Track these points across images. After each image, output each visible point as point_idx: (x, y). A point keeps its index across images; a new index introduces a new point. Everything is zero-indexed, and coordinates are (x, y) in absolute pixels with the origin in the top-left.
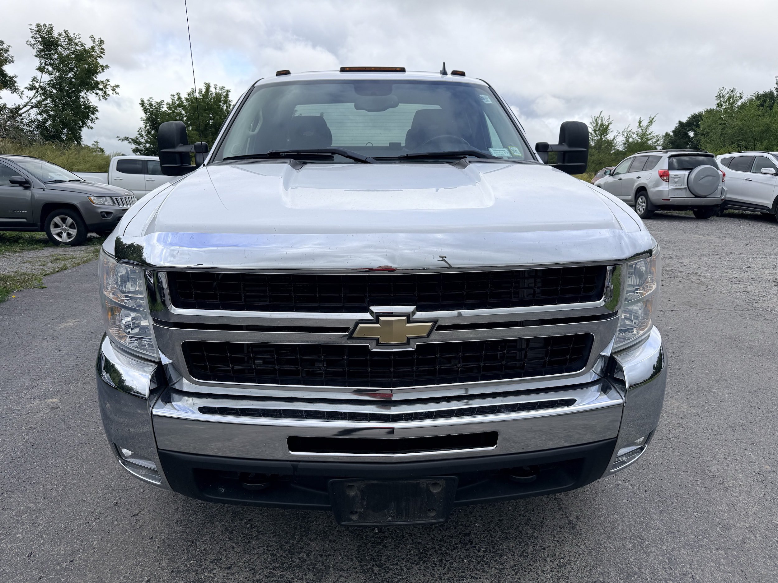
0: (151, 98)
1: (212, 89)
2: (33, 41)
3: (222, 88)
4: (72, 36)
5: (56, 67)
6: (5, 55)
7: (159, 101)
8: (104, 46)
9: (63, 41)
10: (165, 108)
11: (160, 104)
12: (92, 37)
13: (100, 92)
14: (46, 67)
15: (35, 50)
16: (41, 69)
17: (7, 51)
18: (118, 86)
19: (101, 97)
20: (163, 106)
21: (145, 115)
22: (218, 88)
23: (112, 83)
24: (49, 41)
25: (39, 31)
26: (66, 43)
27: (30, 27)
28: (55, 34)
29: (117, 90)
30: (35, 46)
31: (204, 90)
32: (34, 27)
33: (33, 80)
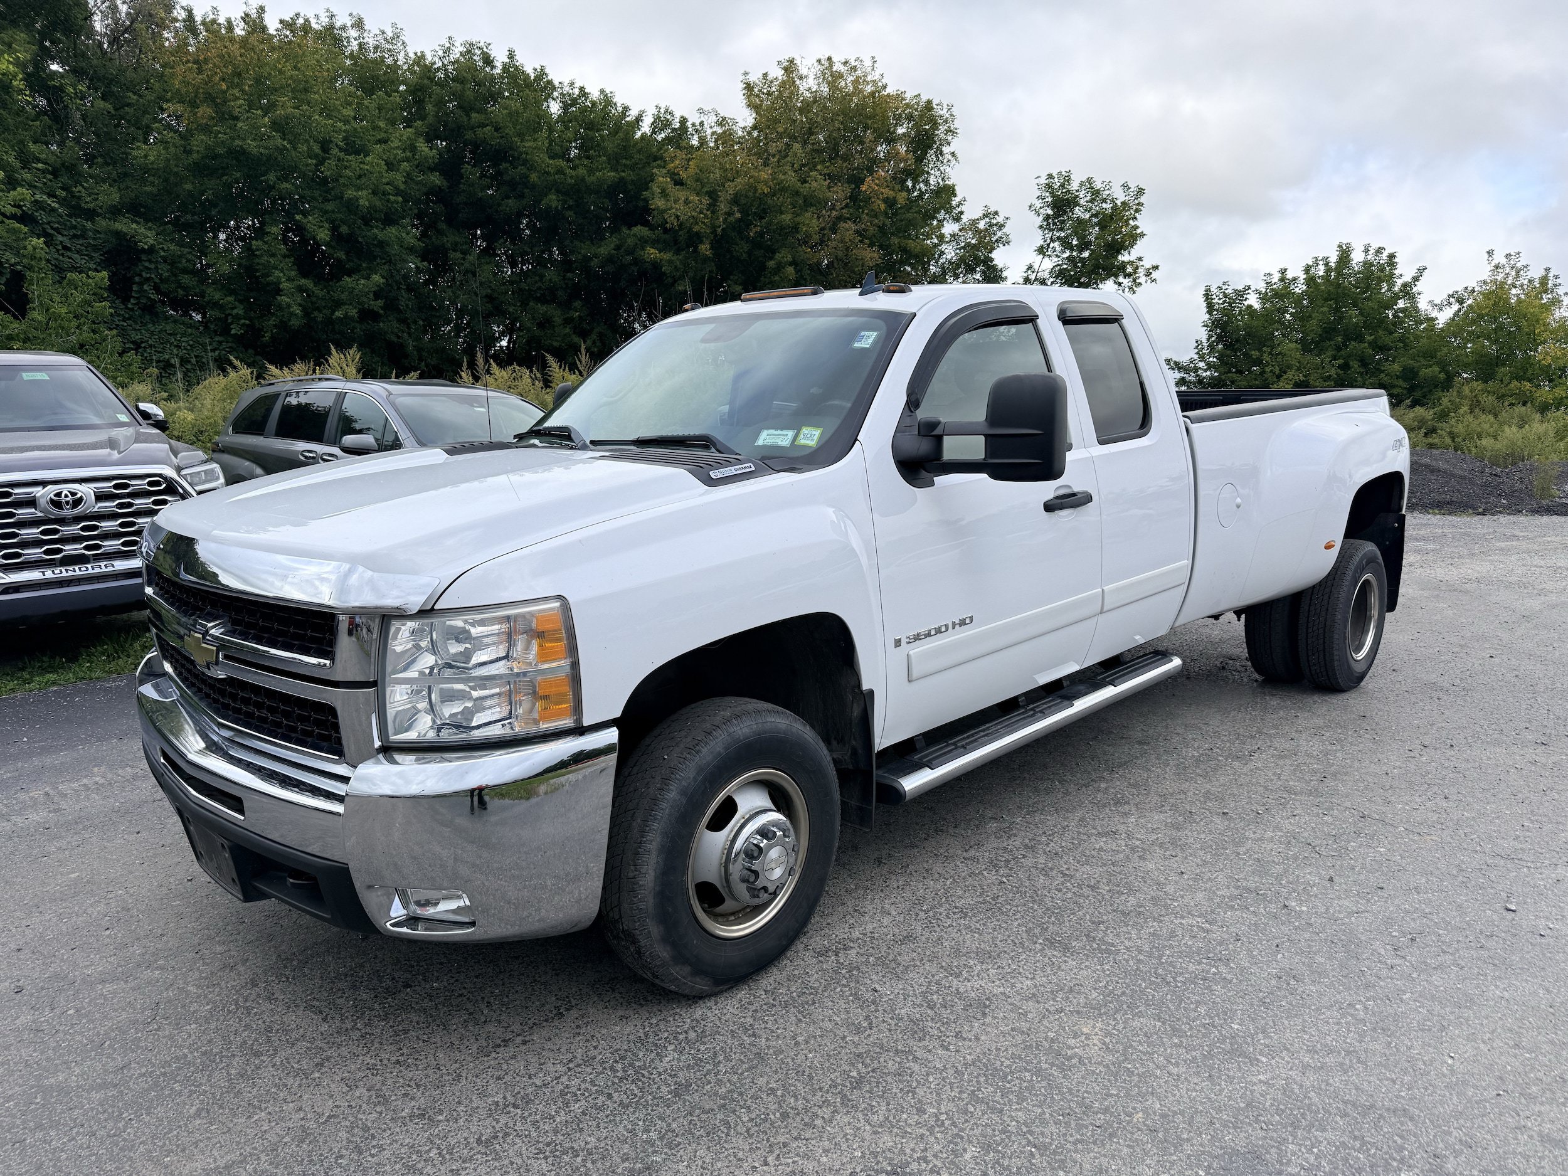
0: (1224, 283)
1: (1357, 257)
2: (1038, 204)
3: (1379, 251)
4: (1098, 185)
5: (1066, 244)
6: (999, 234)
7: (1240, 288)
8: (1142, 199)
9: (1084, 198)
10: (1253, 301)
11: (1241, 294)
12: (1126, 187)
13: (1126, 282)
14: (1052, 245)
15: (1041, 218)
16: (1041, 251)
17: (1001, 226)
18: (1156, 268)
19: (1127, 290)
20: (1248, 296)
21: (1208, 316)
22: (1372, 251)
23: (1147, 263)
24: (1062, 200)
25: (1048, 186)
26: (1088, 198)
27: (1037, 181)
28: (1074, 186)
29: (1155, 275)
30: (1041, 210)
31: (1333, 259)
32: (1043, 181)
33: (1028, 269)
